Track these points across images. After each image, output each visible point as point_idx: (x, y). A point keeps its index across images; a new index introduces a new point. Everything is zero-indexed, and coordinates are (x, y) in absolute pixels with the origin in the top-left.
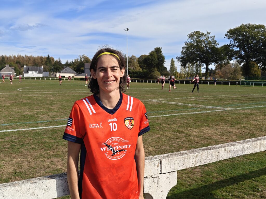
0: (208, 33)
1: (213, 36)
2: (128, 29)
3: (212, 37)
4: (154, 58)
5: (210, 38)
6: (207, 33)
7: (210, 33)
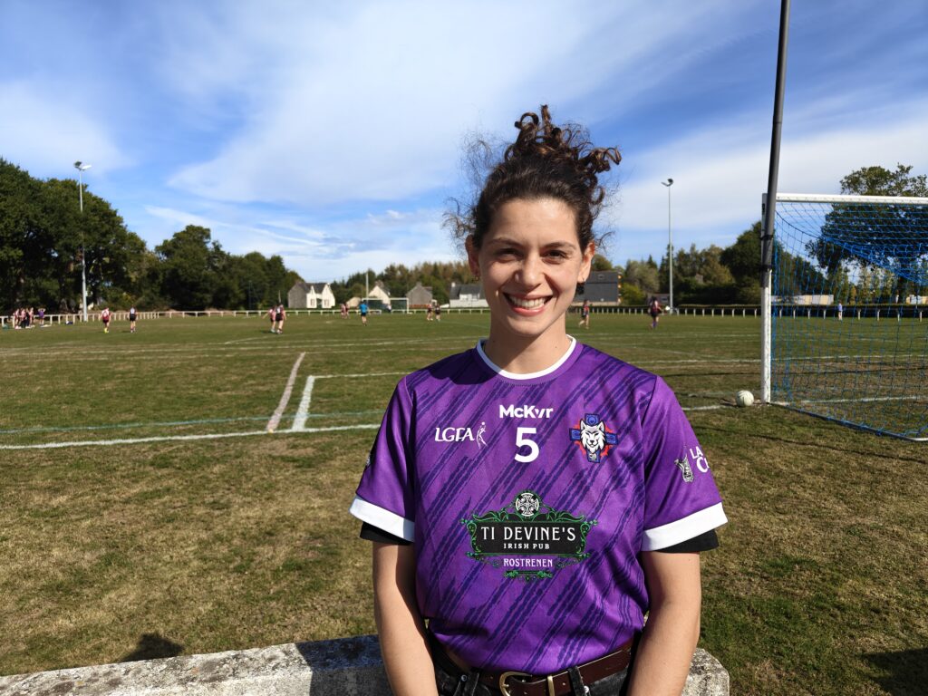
0: (904, 170)
1: (919, 178)
2: (671, 181)
3: (916, 178)
4: (750, 249)
5: (909, 184)
6: (899, 170)
7: (909, 169)
